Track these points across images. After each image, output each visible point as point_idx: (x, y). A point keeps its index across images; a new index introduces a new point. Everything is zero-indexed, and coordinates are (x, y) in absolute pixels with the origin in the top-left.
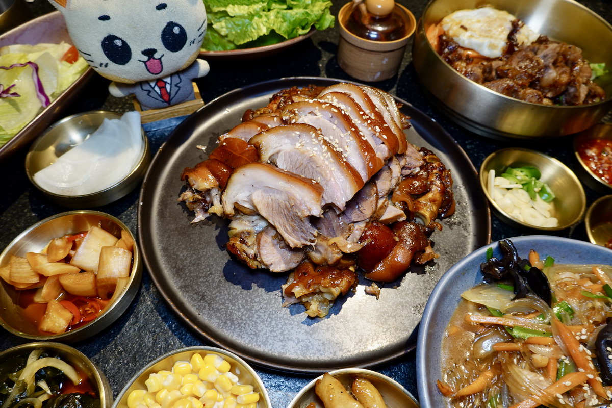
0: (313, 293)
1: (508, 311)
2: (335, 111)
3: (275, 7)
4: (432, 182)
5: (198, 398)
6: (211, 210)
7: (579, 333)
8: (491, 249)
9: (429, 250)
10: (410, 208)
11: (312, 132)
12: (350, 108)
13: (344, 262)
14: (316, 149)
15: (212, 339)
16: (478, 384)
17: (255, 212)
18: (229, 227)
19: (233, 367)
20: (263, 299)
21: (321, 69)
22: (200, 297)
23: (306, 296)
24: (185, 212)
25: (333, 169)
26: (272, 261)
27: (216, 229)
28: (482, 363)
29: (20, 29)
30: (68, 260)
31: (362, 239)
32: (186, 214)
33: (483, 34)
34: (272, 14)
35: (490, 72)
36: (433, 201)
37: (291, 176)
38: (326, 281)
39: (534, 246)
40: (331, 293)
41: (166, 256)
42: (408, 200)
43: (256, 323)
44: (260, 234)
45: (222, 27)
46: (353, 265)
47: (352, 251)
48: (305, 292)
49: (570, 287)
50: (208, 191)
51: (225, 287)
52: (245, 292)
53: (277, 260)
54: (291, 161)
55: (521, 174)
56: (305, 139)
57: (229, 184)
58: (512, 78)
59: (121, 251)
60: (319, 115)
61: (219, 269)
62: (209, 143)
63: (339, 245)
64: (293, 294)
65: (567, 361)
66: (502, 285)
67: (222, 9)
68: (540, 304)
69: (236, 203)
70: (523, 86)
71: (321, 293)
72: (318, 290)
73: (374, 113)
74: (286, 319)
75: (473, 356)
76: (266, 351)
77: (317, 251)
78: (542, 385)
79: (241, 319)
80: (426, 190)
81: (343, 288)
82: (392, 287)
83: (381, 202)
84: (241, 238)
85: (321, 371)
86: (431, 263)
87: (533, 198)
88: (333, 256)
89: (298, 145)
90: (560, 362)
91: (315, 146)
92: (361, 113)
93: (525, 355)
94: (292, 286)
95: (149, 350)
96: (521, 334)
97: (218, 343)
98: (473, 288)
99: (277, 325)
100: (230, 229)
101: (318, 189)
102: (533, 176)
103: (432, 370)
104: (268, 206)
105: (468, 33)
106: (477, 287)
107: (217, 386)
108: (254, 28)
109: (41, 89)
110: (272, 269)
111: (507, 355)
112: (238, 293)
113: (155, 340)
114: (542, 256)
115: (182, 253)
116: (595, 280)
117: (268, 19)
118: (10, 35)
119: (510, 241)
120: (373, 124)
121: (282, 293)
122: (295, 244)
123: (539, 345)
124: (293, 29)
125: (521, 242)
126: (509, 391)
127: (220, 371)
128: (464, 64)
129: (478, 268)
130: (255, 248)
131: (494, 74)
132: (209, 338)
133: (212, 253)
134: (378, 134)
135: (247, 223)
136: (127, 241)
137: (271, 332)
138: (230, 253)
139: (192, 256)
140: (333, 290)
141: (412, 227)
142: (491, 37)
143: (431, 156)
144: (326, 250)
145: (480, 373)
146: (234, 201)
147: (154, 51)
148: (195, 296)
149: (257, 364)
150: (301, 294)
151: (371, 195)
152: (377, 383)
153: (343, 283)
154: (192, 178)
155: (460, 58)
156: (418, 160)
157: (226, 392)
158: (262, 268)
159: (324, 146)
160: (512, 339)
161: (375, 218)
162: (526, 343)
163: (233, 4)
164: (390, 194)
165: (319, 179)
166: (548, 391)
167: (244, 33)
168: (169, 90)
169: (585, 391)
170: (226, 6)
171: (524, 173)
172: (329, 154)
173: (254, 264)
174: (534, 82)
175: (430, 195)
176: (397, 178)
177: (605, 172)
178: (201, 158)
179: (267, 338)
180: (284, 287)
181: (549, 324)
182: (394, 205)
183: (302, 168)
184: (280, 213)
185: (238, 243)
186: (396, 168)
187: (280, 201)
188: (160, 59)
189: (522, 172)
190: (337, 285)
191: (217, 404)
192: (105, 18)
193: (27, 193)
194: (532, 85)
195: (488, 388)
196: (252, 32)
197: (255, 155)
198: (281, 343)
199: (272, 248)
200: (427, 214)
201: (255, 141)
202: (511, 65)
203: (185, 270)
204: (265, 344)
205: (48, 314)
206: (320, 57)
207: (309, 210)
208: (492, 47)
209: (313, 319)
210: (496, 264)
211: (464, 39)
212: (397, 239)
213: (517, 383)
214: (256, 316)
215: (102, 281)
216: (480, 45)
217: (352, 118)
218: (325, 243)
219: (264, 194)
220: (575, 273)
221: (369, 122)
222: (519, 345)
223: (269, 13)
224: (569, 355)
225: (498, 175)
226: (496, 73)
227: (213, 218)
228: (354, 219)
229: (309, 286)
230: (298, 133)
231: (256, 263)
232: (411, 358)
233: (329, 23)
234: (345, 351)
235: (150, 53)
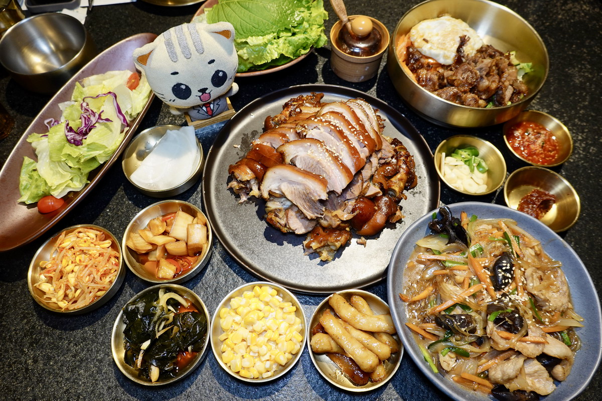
0: (324, 246)
1: (444, 251)
2: (333, 128)
3: (283, 35)
4: (400, 167)
5: (261, 311)
6: (252, 193)
7: (484, 262)
8: (435, 213)
9: (398, 213)
10: (385, 187)
11: (318, 144)
12: (342, 123)
13: (343, 225)
14: (321, 155)
15: (264, 277)
16: (424, 294)
17: (283, 196)
18: (266, 205)
19: (279, 292)
20: (292, 251)
21: (319, 74)
22: (251, 252)
23: (319, 248)
24: (233, 195)
25: (333, 168)
26: (296, 227)
27: (256, 206)
28: (427, 283)
29: (93, 62)
30: (165, 233)
31: (353, 211)
32: (233, 196)
33: (440, 46)
34: (281, 41)
35: (443, 79)
36: (401, 180)
37: (306, 173)
38: (332, 238)
39: (464, 209)
40: (335, 246)
41: (225, 226)
42: (383, 181)
43: (289, 266)
44: (287, 210)
45: (244, 54)
46: (348, 227)
47: (347, 219)
48: (319, 245)
49: (483, 234)
50: (248, 182)
51: (266, 244)
52: (280, 247)
53: (299, 227)
54: (305, 163)
55: (464, 154)
56: (314, 147)
57: (264, 178)
58: (457, 86)
59: (199, 226)
60: (322, 130)
61: (261, 233)
62: (242, 142)
63: (339, 216)
64: (311, 247)
65: (475, 279)
66: (442, 235)
67: (244, 40)
68: (462, 245)
69: (270, 191)
70: (465, 92)
71: (328, 245)
72: (326, 244)
73: (359, 125)
74: (307, 263)
75: (422, 279)
76: (297, 282)
77: (325, 220)
78: (458, 292)
79: (279, 264)
80: (396, 172)
81: (342, 242)
82: (374, 239)
83: (365, 185)
84: (275, 213)
85: (332, 292)
86: (400, 221)
87: (472, 171)
88: (335, 223)
89: (309, 152)
90: (471, 279)
91: (320, 153)
92: (350, 127)
93: (450, 277)
94: (310, 242)
95: (224, 286)
96: (450, 265)
97: (268, 280)
98: (425, 238)
99: (302, 266)
100: (267, 207)
101: (324, 182)
102: (473, 155)
103: (397, 288)
104: (292, 193)
105: (429, 45)
106: (426, 237)
107: (270, 304)
108: (268, 53)
109: (120, 112)
110: (296, 232)
111: (441, 277)
112: (275, 248)
113: (226, 280)
114: (469, 214)
115: (235, 223)
116: (499, 229)
117: (278, 46)
118: (88, 68)
119: (448, 207)
120: (358, 134)
121: (303, 247)
122: (311, 217)
123: (459, 270)
124: (297, 51)
125: (455, 207)
126: (441, 297)
127: (272, 296)
128: (425, 72)
129: (427, 225)
130: (285, 219)
131: (445, 81)
132: (262, 277)
133: (255, 223)
134: (361, 141)
135: (278, 203)
136: (202, 220)
137: (299, 271)
138: (268, 223)
139: (242, 225)
140: (337, 244)
141: (386, 199)
142: (445, 49)
143: (400, 146)
144: (331, 219)
145: (425, 288)
146: (269, 189)
147: (206, 89)
148: (248, 251)
149: (294, 290)
150: (316, 247)
151: (358, 182)
152: (365, 297)
153: (342, 239)
154: (237, 173)
155: (422, 66)
156: (390, 152)
157: (276, 307)
158: (290, 232)
159: (326, 153)
160: (444, 268)
161: (362, 196)
162: (451, 269)
163: (252, 36)
164: (372, 178)
165: (325, 175)
166: (461, 295)
167: (261, 57)
168: (212, 109)
169: (484, 295)
170: (247, 37)
171: (467, 153)
172: (330, 158)
173: (285, 230)
174: (474, 89)
175: (399, 176)
176: (375, 167)
177: (526, 148)
178: (238, 155)
179: (296, 275)
180: (305, 243)
181: (467, 258)
182: (374, 184)
183: (313, 167)
184: (300, 197)
185: (273, 216)
186: (374, 160)
187: (300, 190)
188: (209, 93)
189: (465, 152)
190: (339, 240)
191: (271, 314)
192: (175, 73)
193: (122, 187)
194: (472, 90)
195: (429, 296)
196: (267, 56)
197: (281, 159)
198: (305, 278)
199: (296, 219)
200: (397, 189)
201: (280, 150)
202: (457, 76)
203: (239, 235)
204: (295, 278)
205: (161, 268)
206: (317, 63)
207: (320, 196)
208: (445, 57)
209: (324, 262)
210: (438, 223)
211: (426, 49)
212: (376, 208)
213: (444, 292)
214: (288, 262)
215: (191, 245)
216: (438, 55)
217: (344, 131)
218: (330, 215)
219: (288, 185)
220: (489, 225)
221: (355, 133)
222: (448, 271)
223: (278, 40)
224: (476, 275)
225: (447, 156)
226: (447, 80)
227: (252, 199)
228: (348, 198)
229: (321, 242)
230: (309, 144)
231: (286, 229)
232: (384, 282)
233: (324, 43)
234: (345, 280)
235: (203, 91)
